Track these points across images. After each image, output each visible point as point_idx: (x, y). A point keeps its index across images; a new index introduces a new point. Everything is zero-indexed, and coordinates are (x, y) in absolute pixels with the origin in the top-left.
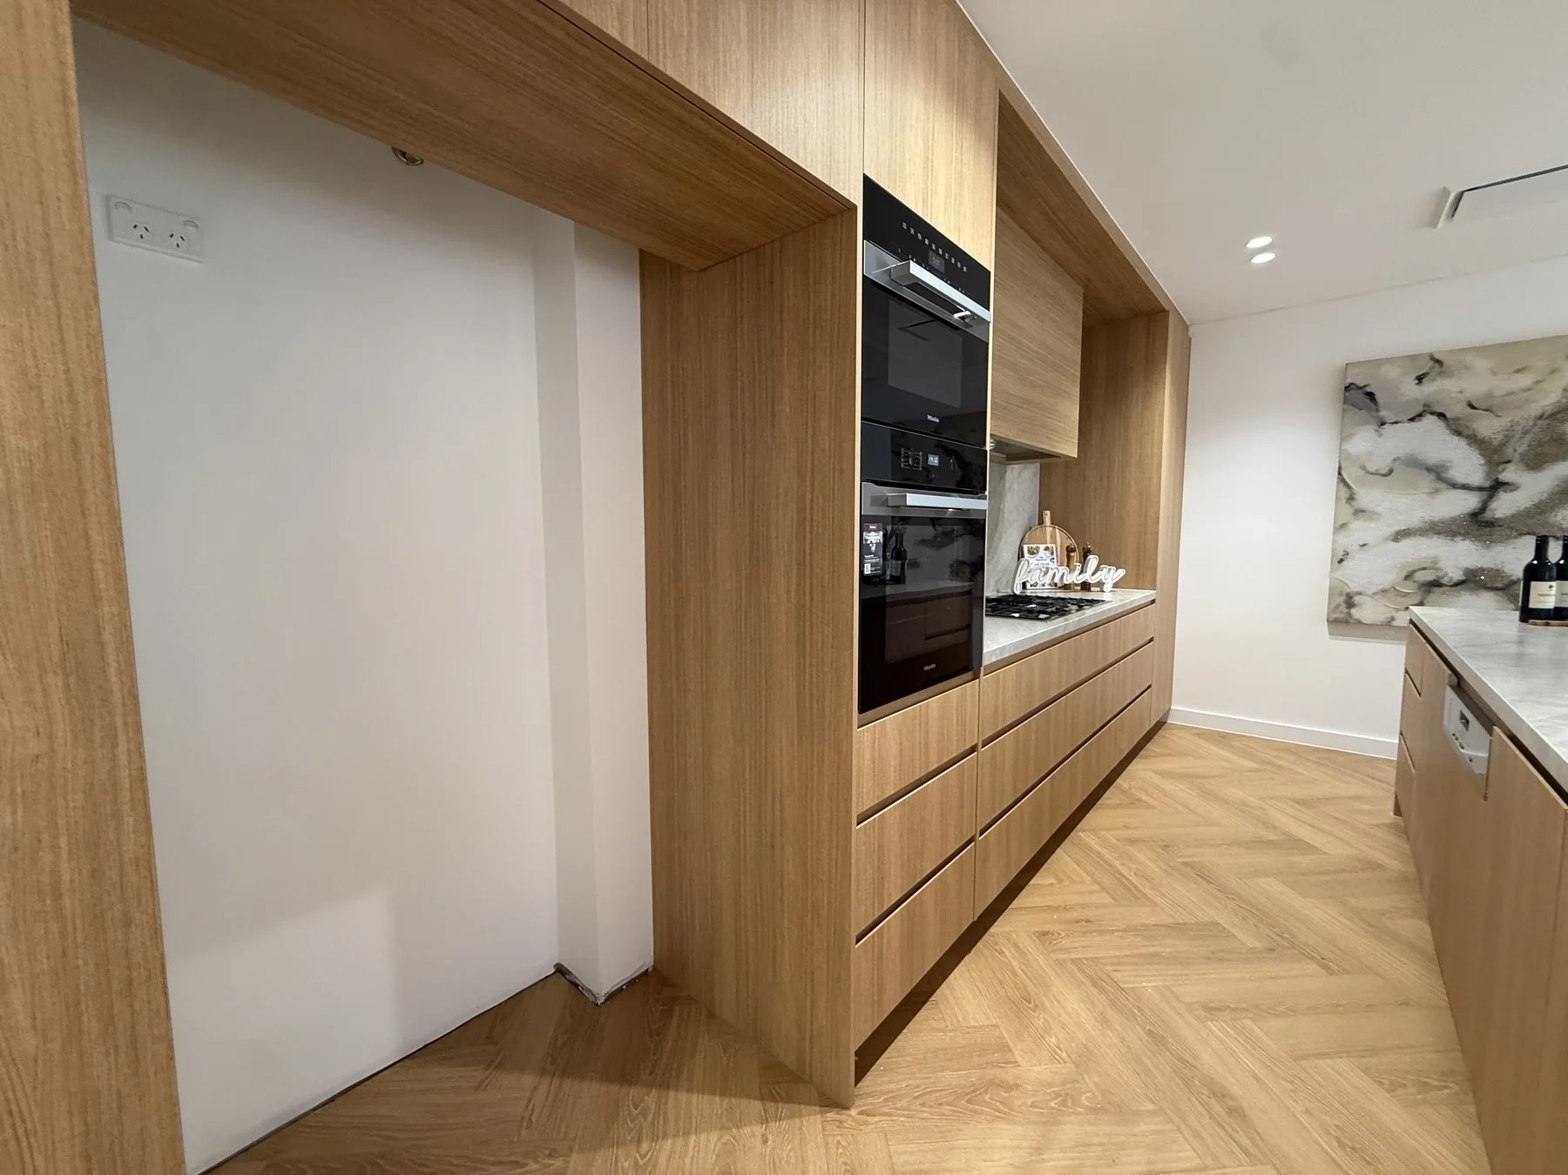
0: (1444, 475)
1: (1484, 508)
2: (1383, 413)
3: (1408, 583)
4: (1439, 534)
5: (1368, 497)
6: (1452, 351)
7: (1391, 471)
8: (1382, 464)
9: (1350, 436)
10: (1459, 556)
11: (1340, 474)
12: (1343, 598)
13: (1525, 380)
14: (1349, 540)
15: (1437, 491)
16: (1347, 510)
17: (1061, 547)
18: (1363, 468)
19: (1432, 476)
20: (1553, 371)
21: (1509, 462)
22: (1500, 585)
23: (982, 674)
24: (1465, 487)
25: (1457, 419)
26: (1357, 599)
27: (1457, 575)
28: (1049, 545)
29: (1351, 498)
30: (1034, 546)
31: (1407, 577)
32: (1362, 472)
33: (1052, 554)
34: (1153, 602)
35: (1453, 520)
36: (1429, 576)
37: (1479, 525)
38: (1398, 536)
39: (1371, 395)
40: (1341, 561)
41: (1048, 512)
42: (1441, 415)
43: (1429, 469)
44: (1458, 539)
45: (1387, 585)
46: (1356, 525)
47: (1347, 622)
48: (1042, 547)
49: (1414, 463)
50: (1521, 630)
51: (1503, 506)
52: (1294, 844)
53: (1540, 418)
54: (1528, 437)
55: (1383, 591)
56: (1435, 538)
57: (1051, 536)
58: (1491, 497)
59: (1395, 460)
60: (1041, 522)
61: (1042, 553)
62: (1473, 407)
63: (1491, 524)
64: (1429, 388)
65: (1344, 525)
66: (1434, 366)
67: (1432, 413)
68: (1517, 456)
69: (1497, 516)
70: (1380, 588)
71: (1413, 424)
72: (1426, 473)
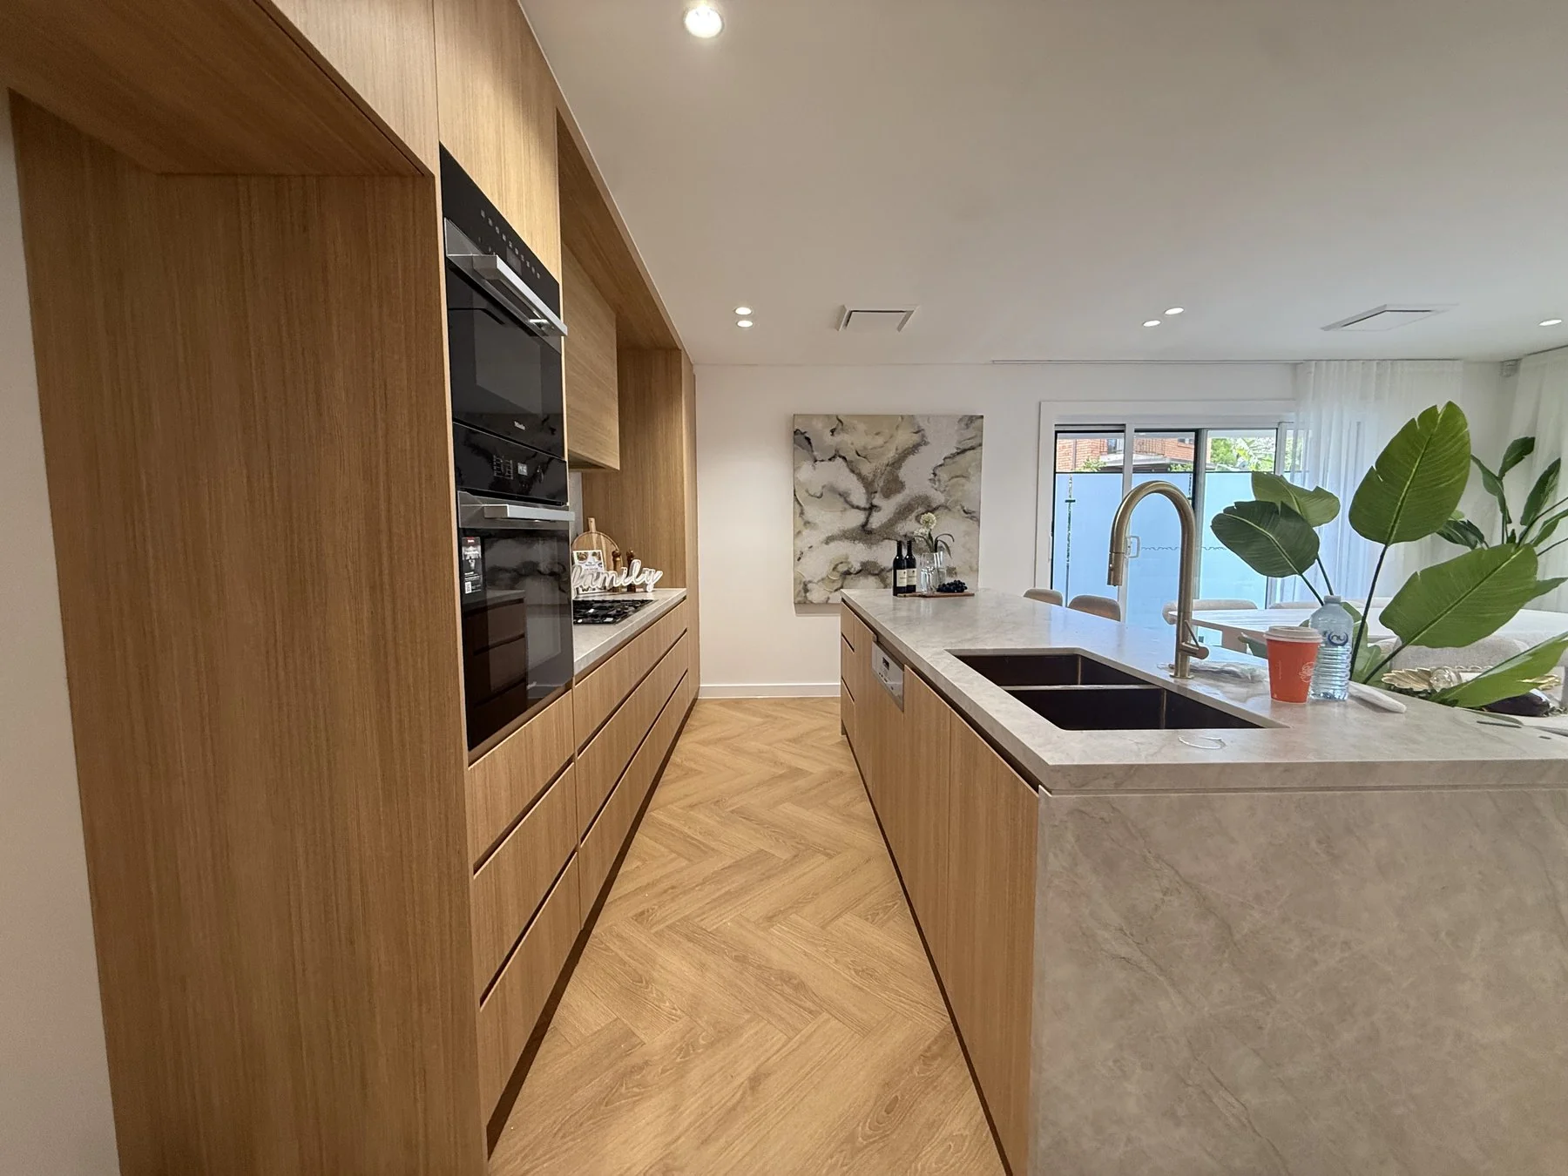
0: (848, 499)
1: (867, 522)
2: (815, 453)
3: (835, 573)
4: (847, 538)
5: (812, 512)
6: (847, 416)
7: (822, 495)
8: (817, 490)
9: (799, 467)
10: (858, 553)
11: (795, 495)
12: (802, 585)
13: (880, 441)
14: (803, 544)
15: (845, 510)
16: (800, 522)
17: (607, 551)
18: (807, 491)
19: (842, 500)
20: (891, 437)
21: (876, 492)
22: (876, 572)
23: (574, 683)
24: (858, 508)
25: (852, 462)
26: (810, 586)
27: (857, 567)
28: (597, 551)
29: (802, 513)
30: (583, 552)
31: (834, 569)
32: (807, 495)
33: (600, 559)
34: (684, 598)
35: (853, 530)
36: (843, 568)
37: (865, 533)
38: (829, 540)
39: (808, 439)
40: (799, 559)
41: (593, 519)
42: (844, 458)
43: (840, 494)
44: (856, 542)
45: (824, 575)
46: (805, 532)
47: (805, 603)
48: (590, 552)
49: (833, 490)
50: (894, 600)
51: (877, 520)
52: (797, 773)
53: (888, 465)
54: (884, 477)
55: (823, 579)
56: (846, 541)
57: (597, 543)
58: (870, 514)
59: (823, 487)
60: (587, 529)
61: (590, 559)
62: (859, 455)
63: (870, 532)
64: (838, 438)
65: (799, 532)
66: (838, 425)
67: (840, 456)
68: (879, 489)
69: (874, 527)
70: (820, 578)
71: (831, 462)
72: (838, 496)
